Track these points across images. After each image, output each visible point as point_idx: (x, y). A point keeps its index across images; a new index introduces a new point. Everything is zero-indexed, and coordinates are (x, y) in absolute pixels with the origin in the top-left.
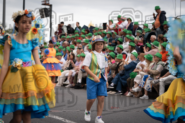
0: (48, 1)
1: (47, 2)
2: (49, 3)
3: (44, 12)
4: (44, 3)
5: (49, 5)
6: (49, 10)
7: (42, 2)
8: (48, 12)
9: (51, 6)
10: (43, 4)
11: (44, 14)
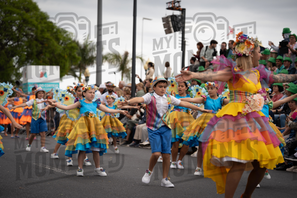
0: (178, 2)
1: (177, 4)
2: (179, 6)
3: (171, 23)
4: (171, 6)
5: (179, 10)
6: (180, 18)
7: (167, 3)
8: (178, 23)
9: (183, 11)
10: (169, 9)
11: (171, 25)
